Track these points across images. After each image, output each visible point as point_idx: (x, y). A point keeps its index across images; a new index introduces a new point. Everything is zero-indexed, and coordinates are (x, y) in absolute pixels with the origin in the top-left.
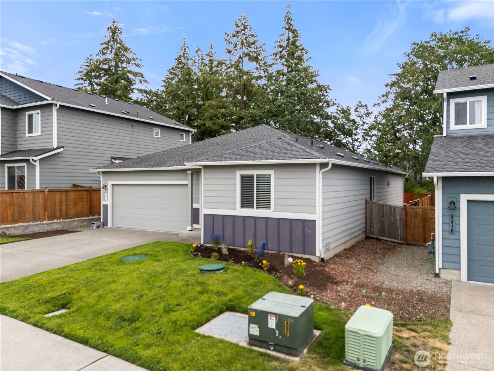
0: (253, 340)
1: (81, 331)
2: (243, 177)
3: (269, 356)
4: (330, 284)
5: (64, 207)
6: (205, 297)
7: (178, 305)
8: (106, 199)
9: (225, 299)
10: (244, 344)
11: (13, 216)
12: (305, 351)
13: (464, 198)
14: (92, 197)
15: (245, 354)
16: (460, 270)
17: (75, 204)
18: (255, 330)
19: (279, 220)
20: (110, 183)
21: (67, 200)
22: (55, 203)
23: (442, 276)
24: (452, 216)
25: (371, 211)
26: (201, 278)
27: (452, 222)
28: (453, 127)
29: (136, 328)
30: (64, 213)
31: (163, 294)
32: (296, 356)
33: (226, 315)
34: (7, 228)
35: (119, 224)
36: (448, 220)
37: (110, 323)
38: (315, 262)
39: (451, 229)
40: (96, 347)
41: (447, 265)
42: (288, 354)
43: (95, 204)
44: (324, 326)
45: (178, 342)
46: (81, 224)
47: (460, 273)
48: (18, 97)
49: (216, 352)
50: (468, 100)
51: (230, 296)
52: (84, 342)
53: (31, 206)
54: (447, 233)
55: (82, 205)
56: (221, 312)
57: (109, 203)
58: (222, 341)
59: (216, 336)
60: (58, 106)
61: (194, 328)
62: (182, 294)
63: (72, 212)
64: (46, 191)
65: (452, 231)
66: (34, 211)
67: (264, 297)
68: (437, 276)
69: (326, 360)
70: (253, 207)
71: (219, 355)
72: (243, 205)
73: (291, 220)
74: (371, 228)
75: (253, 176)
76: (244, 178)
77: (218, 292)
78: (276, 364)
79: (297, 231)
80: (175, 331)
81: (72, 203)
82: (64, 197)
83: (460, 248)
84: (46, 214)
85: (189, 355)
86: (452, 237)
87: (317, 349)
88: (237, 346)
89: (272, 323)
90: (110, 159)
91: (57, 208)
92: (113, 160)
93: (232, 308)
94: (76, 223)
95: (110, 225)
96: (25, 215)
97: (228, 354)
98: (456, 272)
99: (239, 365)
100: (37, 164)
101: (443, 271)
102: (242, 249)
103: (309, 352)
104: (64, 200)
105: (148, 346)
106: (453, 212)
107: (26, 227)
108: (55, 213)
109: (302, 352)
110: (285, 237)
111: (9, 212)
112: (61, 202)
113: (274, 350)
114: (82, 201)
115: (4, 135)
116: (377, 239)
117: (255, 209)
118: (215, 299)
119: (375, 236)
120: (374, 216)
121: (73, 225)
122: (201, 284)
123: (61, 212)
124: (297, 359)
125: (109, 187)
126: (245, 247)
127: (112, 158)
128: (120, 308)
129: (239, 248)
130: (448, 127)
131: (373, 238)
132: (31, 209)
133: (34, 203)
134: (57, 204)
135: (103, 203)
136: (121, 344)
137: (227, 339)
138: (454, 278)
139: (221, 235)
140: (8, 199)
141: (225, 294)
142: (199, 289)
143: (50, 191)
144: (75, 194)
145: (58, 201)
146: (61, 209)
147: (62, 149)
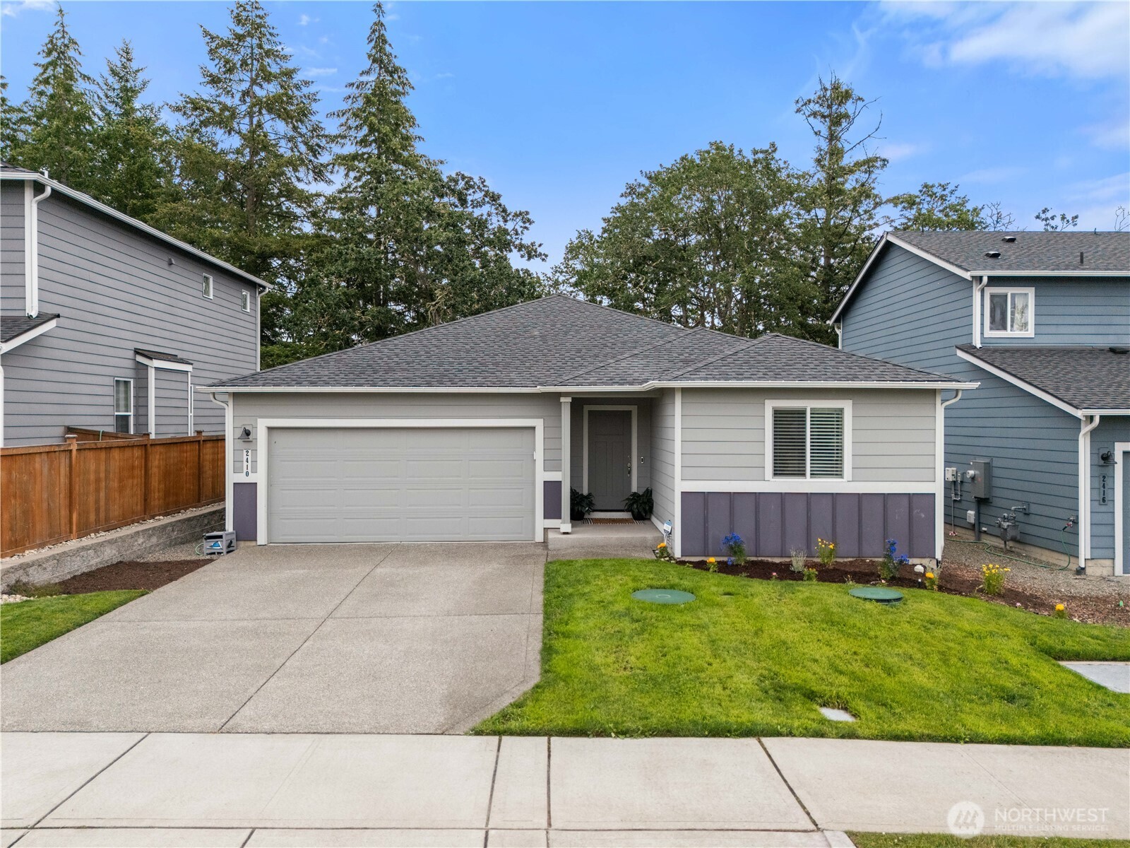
2: (778, 413)
5: (103, 496)
8: (246, 468)
11: (13, 529)
13: (1119, 450)
14: (150, 465)
16: (1113, 559)
17: (121, 488)
19: (860, 497)
20: (263, 424)
21: (107, 472)
22: (87, 483)
23: (1088, 571)
24: (1104, 477)
27: (1104, 487)
28: (989, 333)
30: (103, 513)
34: (24, 567)
35: (291, 532)
36: (1098, 482)
39: (1102, 496)
41: (1098, 553)
47: (1114, 564)
50: (1009, 291)
53: (45, 495)
54: (1097, 503)
55: (132, 487)
60: (48, 191)
64: (73, 448)
65: (1104, 500)
66: (49, 510)
68: (1082, 571)
70: (804, 475)
72: (778, 472)
73: (885, 497)
75: (803, 412)
76: (780, 416)
79: (899, 515)
81: (116, 484)
82: (102, 467)
83: (1114, 524)
84: (75, 516)
86: (1103, 508)
91: (91, 499)
92: (140, 359)
95: (262, 538)
96: (34, 526)
98: (1108, 562)
101: (1090, 563)
102: (777, 560)
104: (102, 475)
106: (1104, 471)
107: (58, 559)
108: (87, 513)
110: (873, 529)
111: (6, 517)
112: (97, 481)
114: (133, 475)
117: (808, 479)
123: (97, 510)
125: (261, 435)
126: (782, 557)
127: (137, 352)
129: (770, 560)
130: (982, 333)
132: (44, 506)
133: (51, 487)
134: (90, 489)
135: (232, 478)
138: (1107, 572)
143: (80, 449)
144: (121, 455)
145: (92, 477)
146: (97, 501)
147: (52, 324)
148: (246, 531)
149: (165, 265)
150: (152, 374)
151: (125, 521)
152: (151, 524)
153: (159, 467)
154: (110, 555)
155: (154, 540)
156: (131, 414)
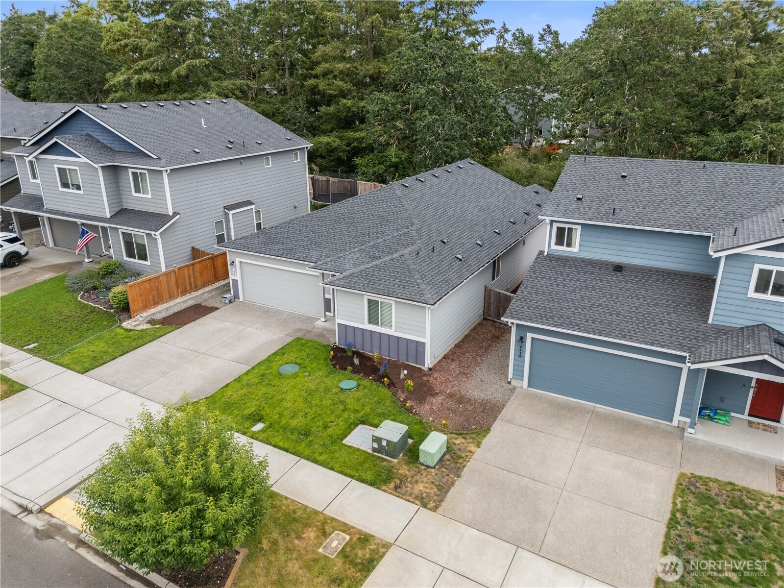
0: (374, 450)
1: (281, 443)
2: (370, 301)
3: (383, 459)
4: (429, 397)
5: (192, 280)
6: (346, 415)
7: (331, 422)
8: (235, 274)
9: (359, 415)
10: (370, 451)
11: (154, 300)
12: (401, 455)
13: (529, 336)
14: (215, 263)
15: (371, 458)
17: (202, 275)
18: (376, 445)
19: (398, 338)
20: (237, 260)
21: (194, 272)
22: (185, 278)
23: (512, 383)
24: (521, 346)
25: (490, 298)
26: (342, 397)
27: (521, 350)
28: (554, 247)
29: (311, 441)
30: (193, 286)
31: (320, 412)
32: (396, 458)
33: (360, 426)
34: (153, 314)
35: (251, 298)
36: (518, 348)
37: (294, 437)
38: (424, 371)
39: (519, 354)
40: (294, 454)
41: (515, 376)
42: (392, 457)
43: (219, 269)
44: (415, 437)
45: (335, 451)
46: (210, 295)
48: (110, 142)
49: (356, 457)
50: (567, 226)
51: (362, 413)
52: (286, 450)
53: (166, 287)
54: (517, 356)
55: (207, 273)
56: (357, 425)
57: (238, 278)
58: (358, 450)
59: (355, 446)
60: (169, 171)
61: (342, 440)
62: (332, 413)
63: (199, 283)
64: (176, 269)
65: (520, 356)
66: (169, 291)
67: (381, 426)
68: (509, 383)
69: (410, 460)
70: (378, 325)
71: (357, 459)
72: (370, 322)
73: (408, 340)
74: (488, 311)
75: (378, 301)
77: (354, 410)
78: (386, 463)
79: (412, 348)
80: (332, 443)
81: (199, 275)
82: (191, 271)
83: (524, 367)
84: (179, 290)
85: (342, 459)
86: (520, 359)
87: (408, 454)
88: (366, 452)
89: (384, 443)
90: (223, 209)
91: (187, 282)
92: (226, 210)
93: (363, 423)
94: (206, 295)
95: (241, 299)
96: (162, 297)
97: (362, 458)
98: (521, 382)
99: (368, 465)
100: (158, 237)
101: (513, 380)
103: (404, 455)
104: (191, 273)
105: (321, 454)
106: (521, 344)
107: (167, 309)
108: (186, 287)
109: (399, 456)
110: (403, 350)
111: (150, 297)
112: (189, 276)
113: (385, 455)
114: (207, 270)
115: (109, 194)
116: (493, 321)
117: (380, 327)
118: (352, 416)
119: (491, 319)
120: (492, 301)
121: (204, 297)
122: (343, 402)
123: (191, 286)
124: (396, 460)
126: (372, 353)
127: (225, 208)
128: (297, 425)
129: (367, 353)
131: (490, 320)
132: (166, 290)
133: (168, 283)
134: (187, 279)
135: (232, 277)
136: (307, 452)
137: (362, 448)
138: (520, 386)
139: (353, 344)
140: (148, 286)
141: (358, 412)
142: (342, 407)
143: (179, 269)
144: (200, 264)
145: (187, 275)
146: (190, 283)
147: (178, 216)
148: (236, 296)
149: (239, 165)
150: (231, 217)
151: (204, 285)
152: (217, 285)
153: (221, 263)
154: (191, 303)
155: (214, 293)
156: (225, 232)
